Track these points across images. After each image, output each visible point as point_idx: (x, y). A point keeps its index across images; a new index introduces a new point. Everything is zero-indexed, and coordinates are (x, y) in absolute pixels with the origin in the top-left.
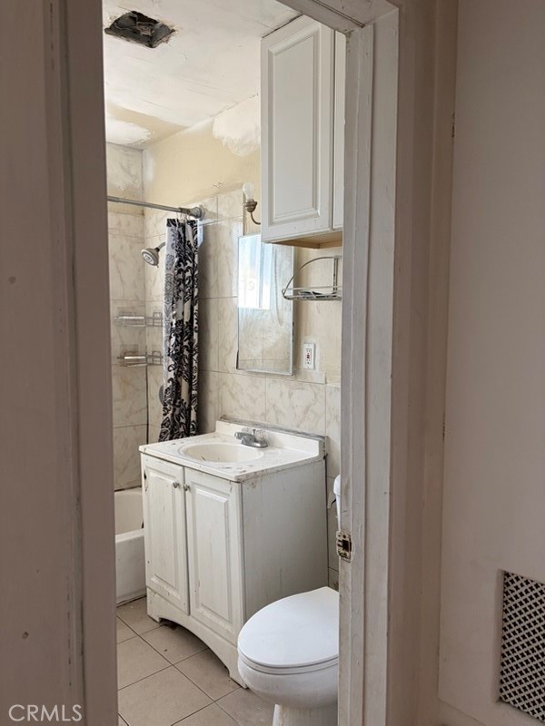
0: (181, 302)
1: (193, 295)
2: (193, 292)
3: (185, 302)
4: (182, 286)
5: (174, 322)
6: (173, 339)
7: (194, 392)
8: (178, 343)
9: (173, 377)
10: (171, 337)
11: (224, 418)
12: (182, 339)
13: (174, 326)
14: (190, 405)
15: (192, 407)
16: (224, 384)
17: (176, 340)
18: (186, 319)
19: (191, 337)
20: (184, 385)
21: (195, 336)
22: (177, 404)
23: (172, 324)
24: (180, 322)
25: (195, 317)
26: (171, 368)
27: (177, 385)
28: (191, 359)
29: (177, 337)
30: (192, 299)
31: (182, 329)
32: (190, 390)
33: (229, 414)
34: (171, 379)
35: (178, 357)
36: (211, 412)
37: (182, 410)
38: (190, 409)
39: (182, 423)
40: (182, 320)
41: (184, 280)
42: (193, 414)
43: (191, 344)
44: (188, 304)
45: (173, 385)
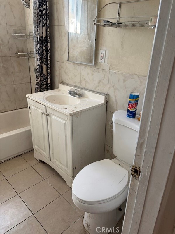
0: (41, 27)
1: (47, 24)
2: (47, 22)
3: (43, 27)
4: (41, 19)
5: (39, 37)
6: (39, 46)
7: (49, 71)
8: (41, 48)
9: (39, 64)
10: (37, 45)
11: (62, 83)
12: (42, 46)
13: (39, 39)
14: (47, 76)
15: (49, 77)
16: (62, 67)
17: (40, 46)
18: (44, 36)
19: (46, 45)
20: (45, 67)
21: (49, 44)
22: (42, 76)
23: (37, 38)
24: (41, 37)
25: (48, 35)
26: (38, 60)
27: (41, 67)
28: (47, 55)
29: (40, 45)
30: (46, 26)
31: (42, 41)
32: (47, 70)
33: (64, 81)
34: (39, 65)
35: (41, 54)
36: (57, 79)
37: (44, 79)
38: (47, 78)
39: (44, 84)
40: (42, 36)
41: (42, 16)
42: (49, 80)
43: (47, 48)
44: (44, 28)
45: (40, 67)
